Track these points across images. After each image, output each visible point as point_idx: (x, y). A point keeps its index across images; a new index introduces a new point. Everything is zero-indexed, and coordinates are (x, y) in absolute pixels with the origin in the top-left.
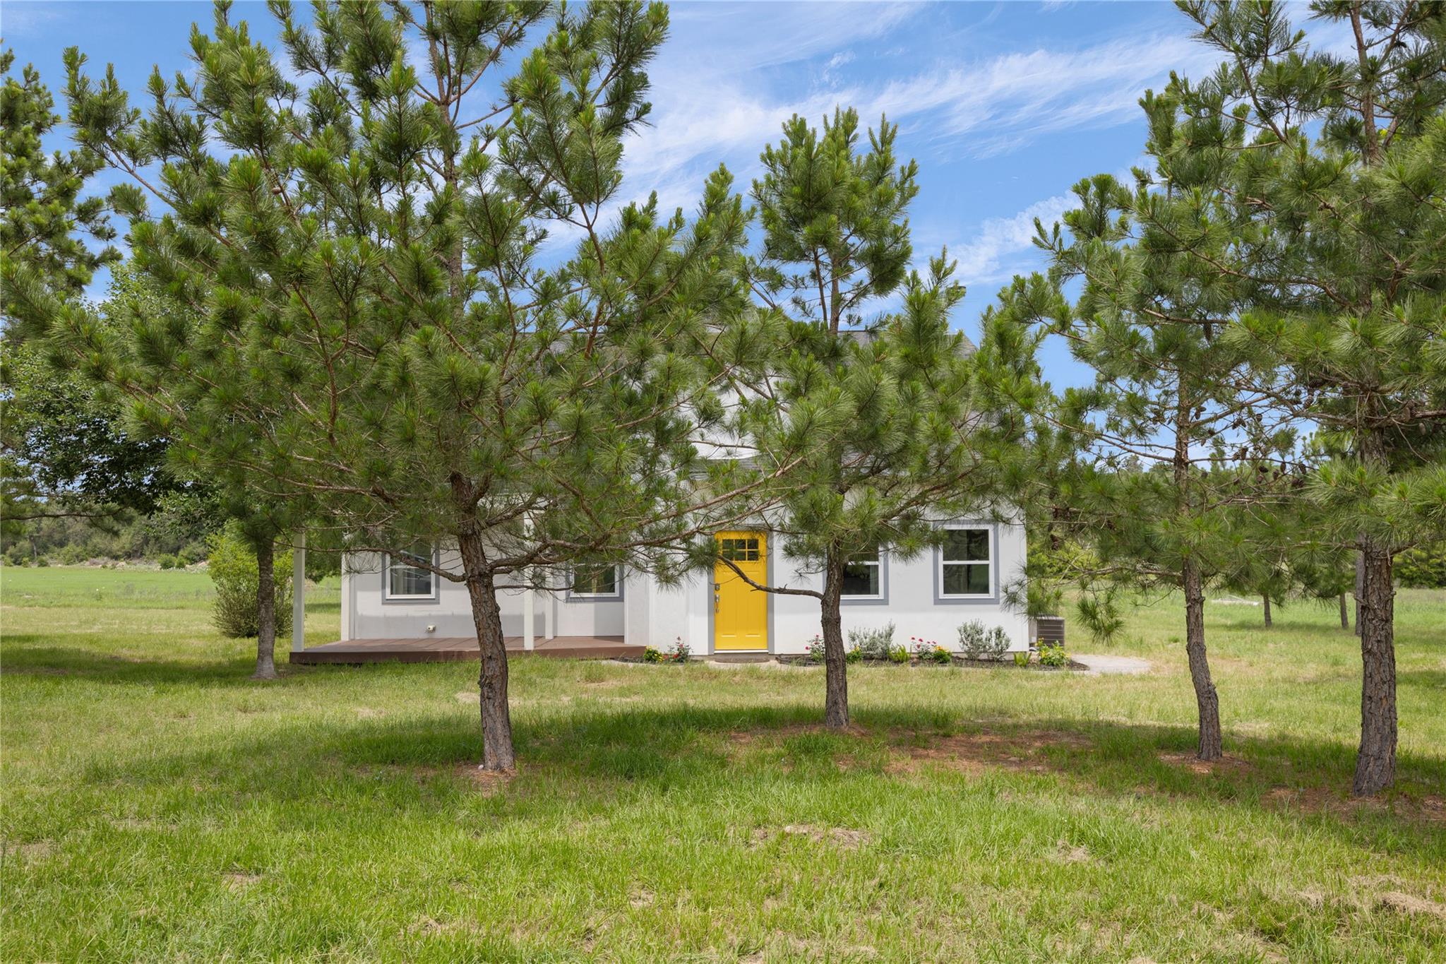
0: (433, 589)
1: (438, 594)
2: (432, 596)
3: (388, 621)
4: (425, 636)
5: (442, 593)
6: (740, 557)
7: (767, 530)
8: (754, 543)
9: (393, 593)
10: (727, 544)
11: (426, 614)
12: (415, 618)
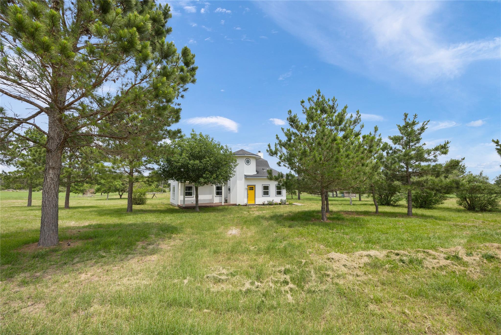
0: (193, 195)
6: (251, 190)
7: (255, 186)
8: (253, 188)
9: (186, 196)
10: (249, 188)
11: (192, 199)
12: (190, 200)
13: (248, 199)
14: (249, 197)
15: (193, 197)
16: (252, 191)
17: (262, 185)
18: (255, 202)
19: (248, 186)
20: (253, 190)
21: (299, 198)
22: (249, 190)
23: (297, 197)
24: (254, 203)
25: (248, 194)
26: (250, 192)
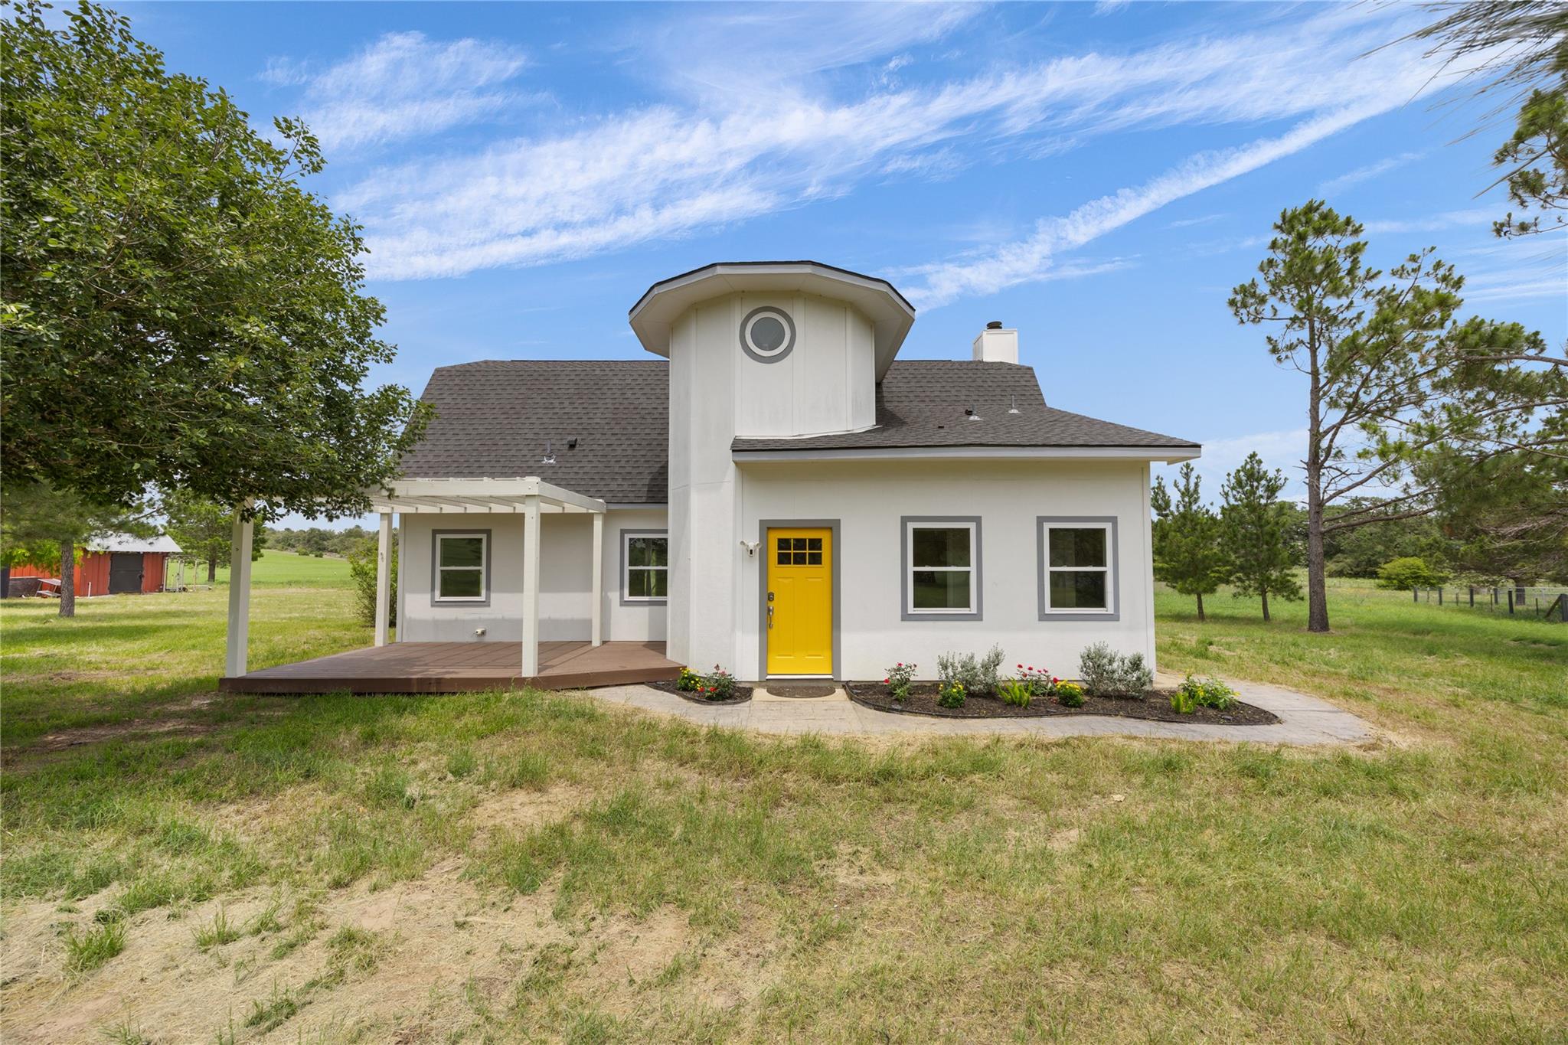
0: (483, 592)
1: (488, 597)
2: (482, 598)
3: (436, 624)
4: (474, 639)
5: (493, 595)
6: (800, 560)
7: (832, 527)
8: (816, 544)
9: (443, 594)
10: (783, 544)
11: (476, 617)
12: (464, 621)
13: (773, 633)
14: (777, 619)
15: (486, 604)
16: (807, 569)
17: (905, 520)
18: (836, 663)
19: (767, 527)
20: (816, 560)
21: (1319, 621)
22: (783, 559)
23: (1301, 610)
24: (823, 671)
25: (767, 597)
26: (786, 581)
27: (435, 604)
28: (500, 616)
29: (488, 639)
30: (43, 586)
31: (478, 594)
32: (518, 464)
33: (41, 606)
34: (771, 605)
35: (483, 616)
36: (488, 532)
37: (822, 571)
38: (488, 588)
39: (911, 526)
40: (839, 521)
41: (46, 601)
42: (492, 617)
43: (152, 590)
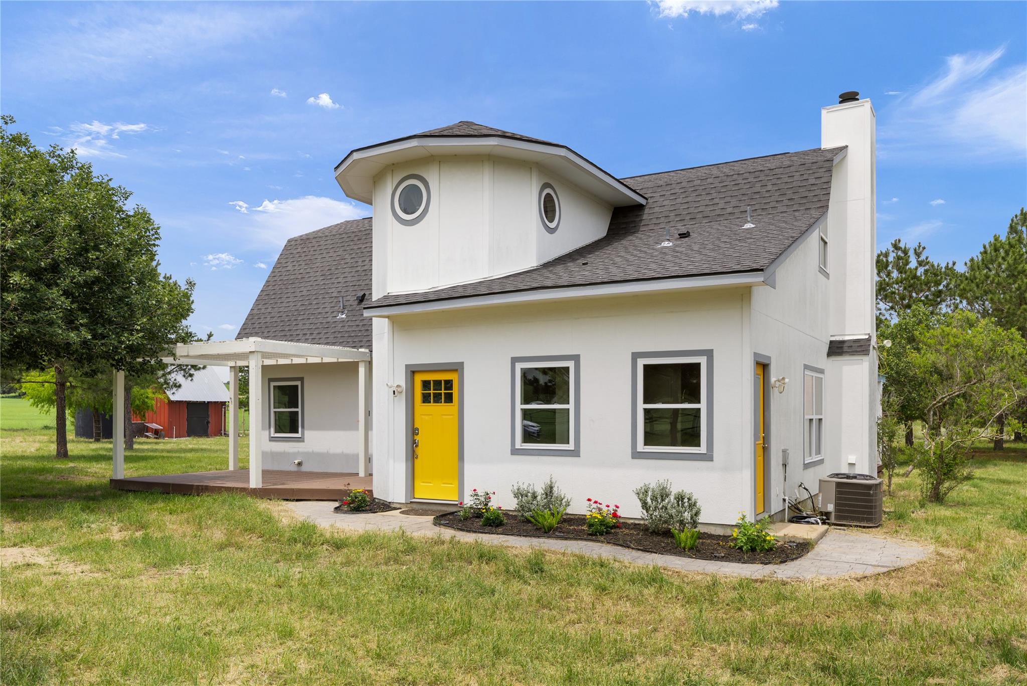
0: (300, 430)
1: (303, 434)
2: (300, 435)
3: (273, 455)
4: (295, 468)
5: (306, 432)
6: (437, 398)
7: (457, 368)
8: (449, 384)
9: (276, 432)
10: (426, 384)
11: (296, 450)
12: (289, 454)
13: (418, 462)
14: (419, 451)
15: (301, 440)
16: (442, 407)
17: (512, 361)
18: (460, 490)
19: (411, 370)
20: (449, 398)
22: (426, 399)
24: (453, 498)
25: (412, 432)
26: (426, 417)
27: (272, 439)
28: (310, 450)
29: (304, 468)
30: (148, 429)
31: (297, 432)
32: (320, 320)
33: (147, 443)
34: (417, 438)
35: (301, 450)
36: (302, 379)
37: (452, 408)
38: (303, 427)
39: (519, 366)
40: (463, 363)
41: (149, 440)
42: (306, 450)
43: (216, 435)
